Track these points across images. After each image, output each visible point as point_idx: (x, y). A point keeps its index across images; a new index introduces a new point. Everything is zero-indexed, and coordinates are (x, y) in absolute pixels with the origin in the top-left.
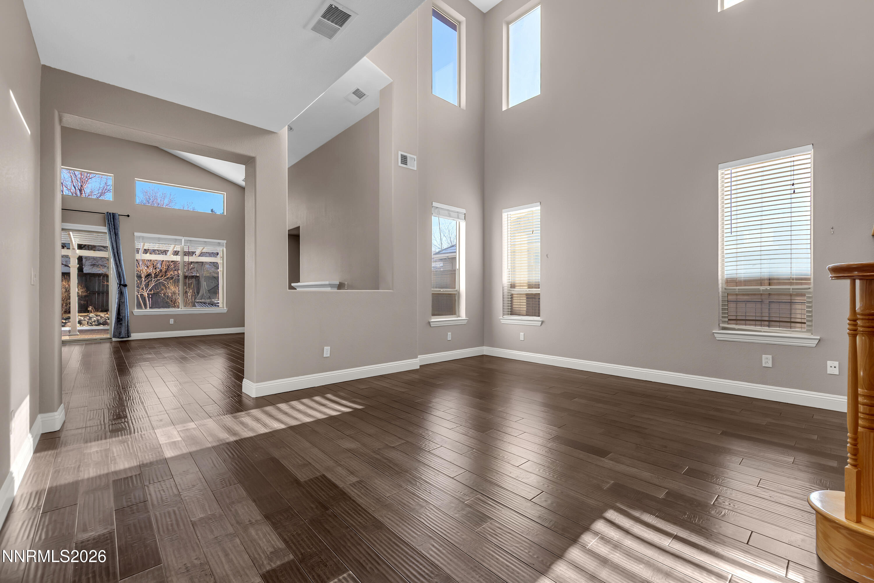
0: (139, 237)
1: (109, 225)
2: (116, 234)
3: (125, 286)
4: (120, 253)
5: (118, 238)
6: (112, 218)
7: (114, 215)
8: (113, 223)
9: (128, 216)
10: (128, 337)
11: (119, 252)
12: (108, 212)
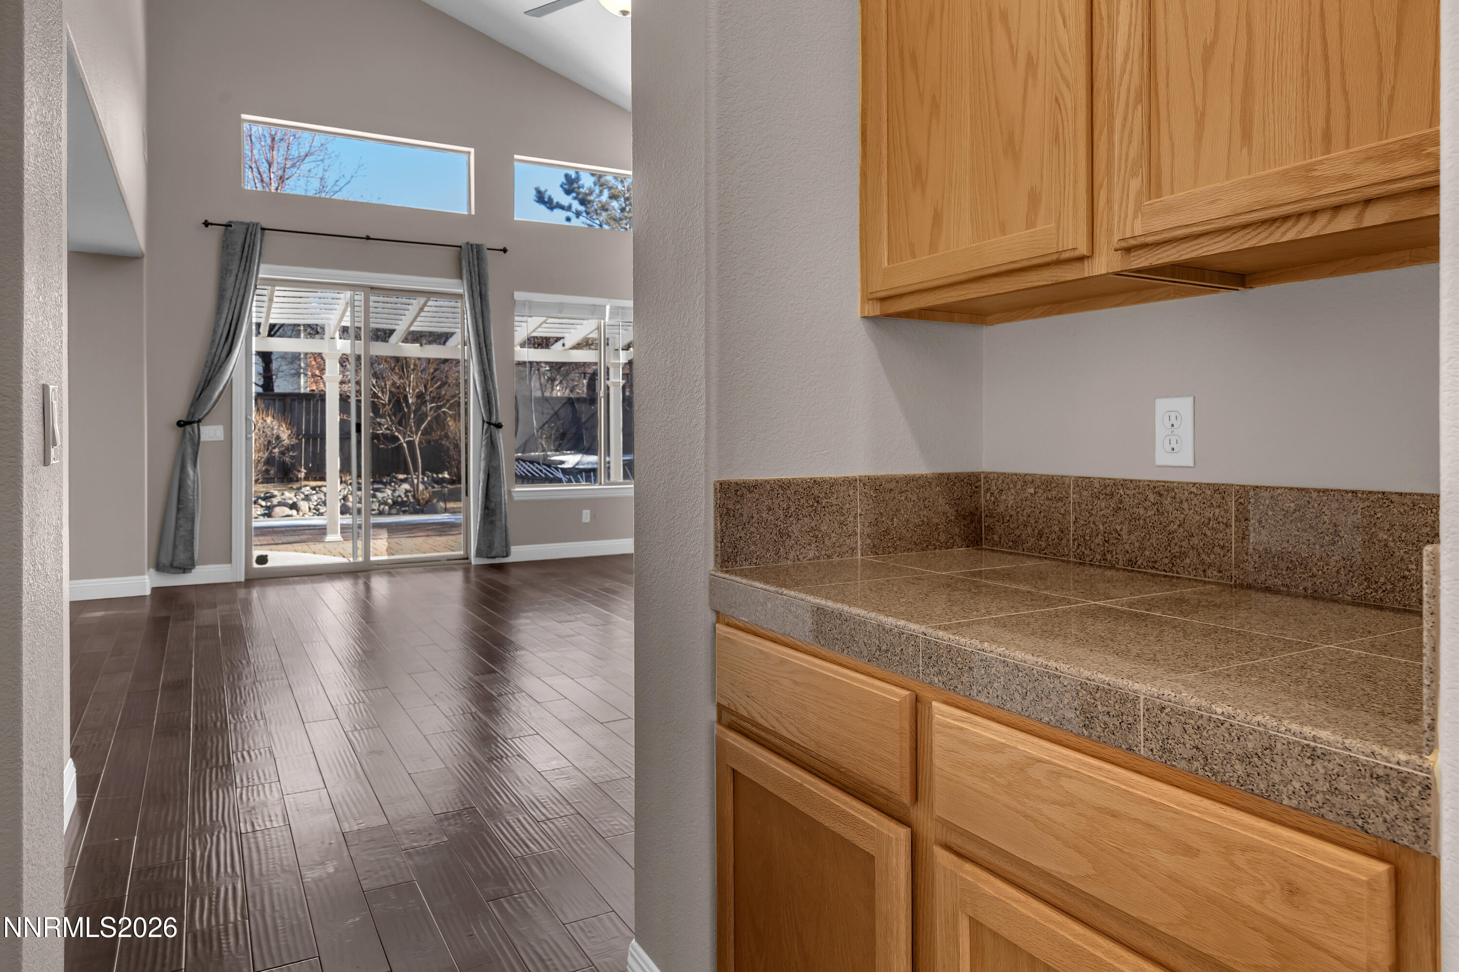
0: (524, 303)
1: (471, 276)
2: (483, 297)
3: (499, 426)
4: (491, 344)
5: (487, 307)
6: (475, 257)
7: (479, 248)
8: (476, 269)
9: (505, 251)
10: (507, 556)
11: (488, 342)
12: (468, 243)
